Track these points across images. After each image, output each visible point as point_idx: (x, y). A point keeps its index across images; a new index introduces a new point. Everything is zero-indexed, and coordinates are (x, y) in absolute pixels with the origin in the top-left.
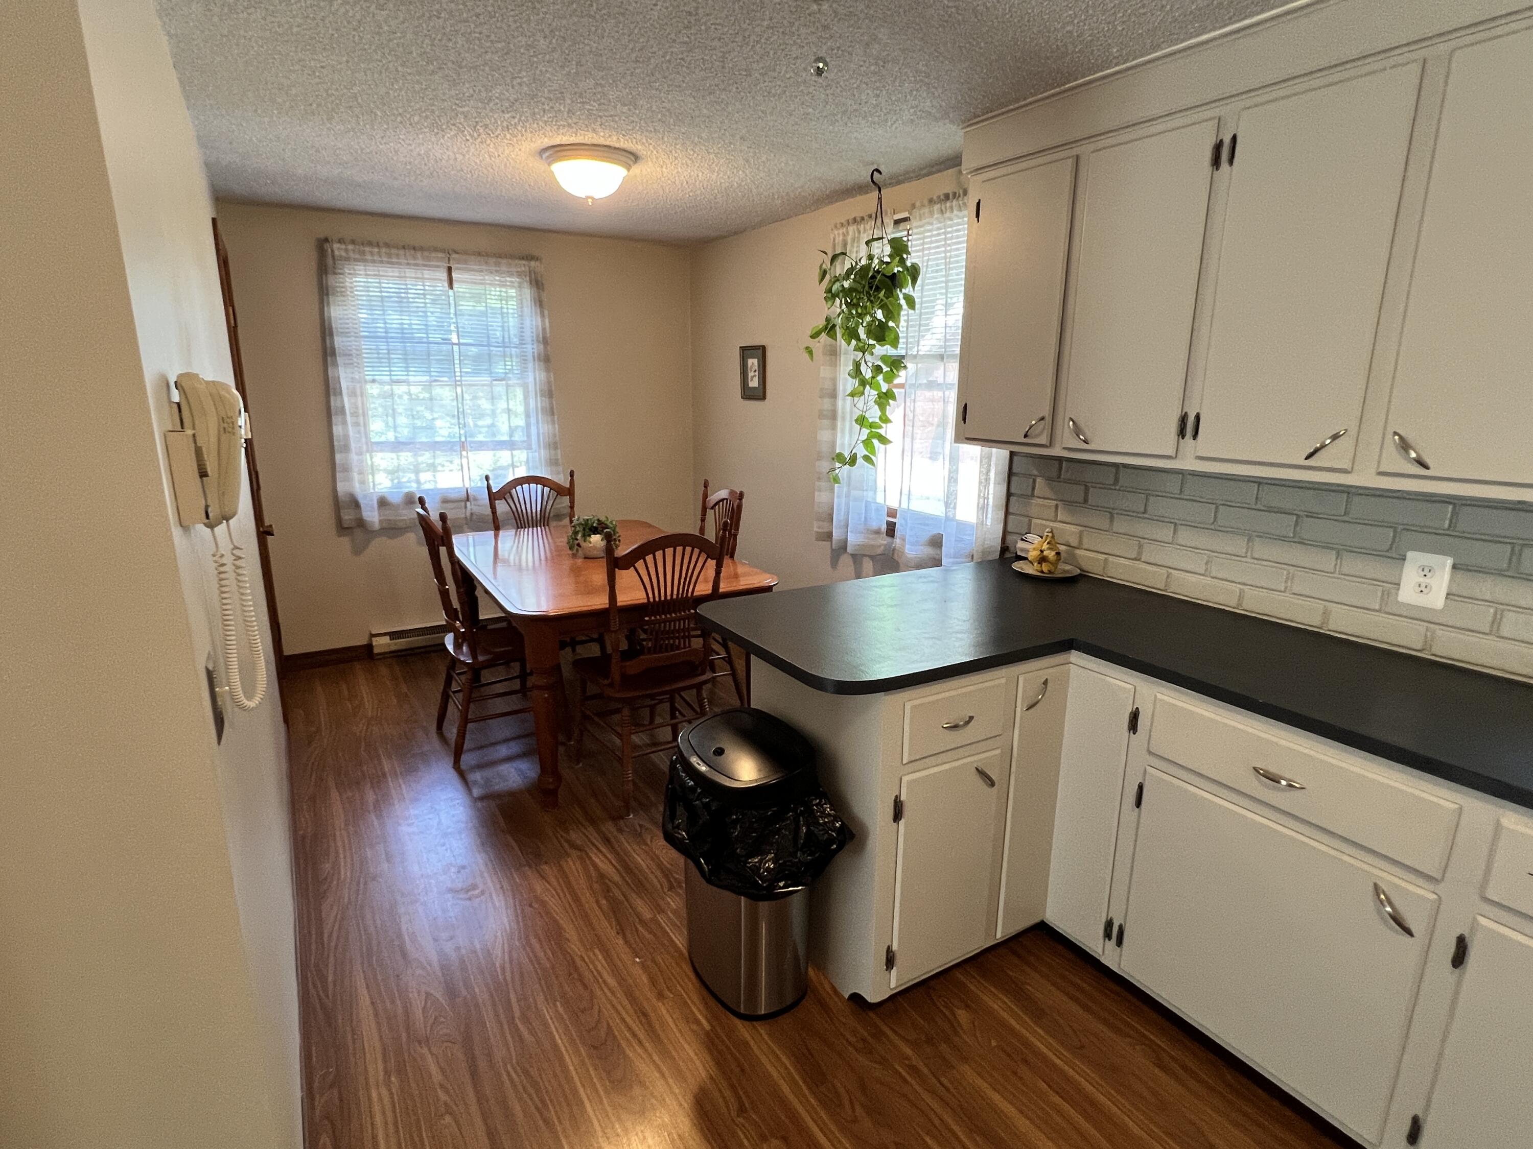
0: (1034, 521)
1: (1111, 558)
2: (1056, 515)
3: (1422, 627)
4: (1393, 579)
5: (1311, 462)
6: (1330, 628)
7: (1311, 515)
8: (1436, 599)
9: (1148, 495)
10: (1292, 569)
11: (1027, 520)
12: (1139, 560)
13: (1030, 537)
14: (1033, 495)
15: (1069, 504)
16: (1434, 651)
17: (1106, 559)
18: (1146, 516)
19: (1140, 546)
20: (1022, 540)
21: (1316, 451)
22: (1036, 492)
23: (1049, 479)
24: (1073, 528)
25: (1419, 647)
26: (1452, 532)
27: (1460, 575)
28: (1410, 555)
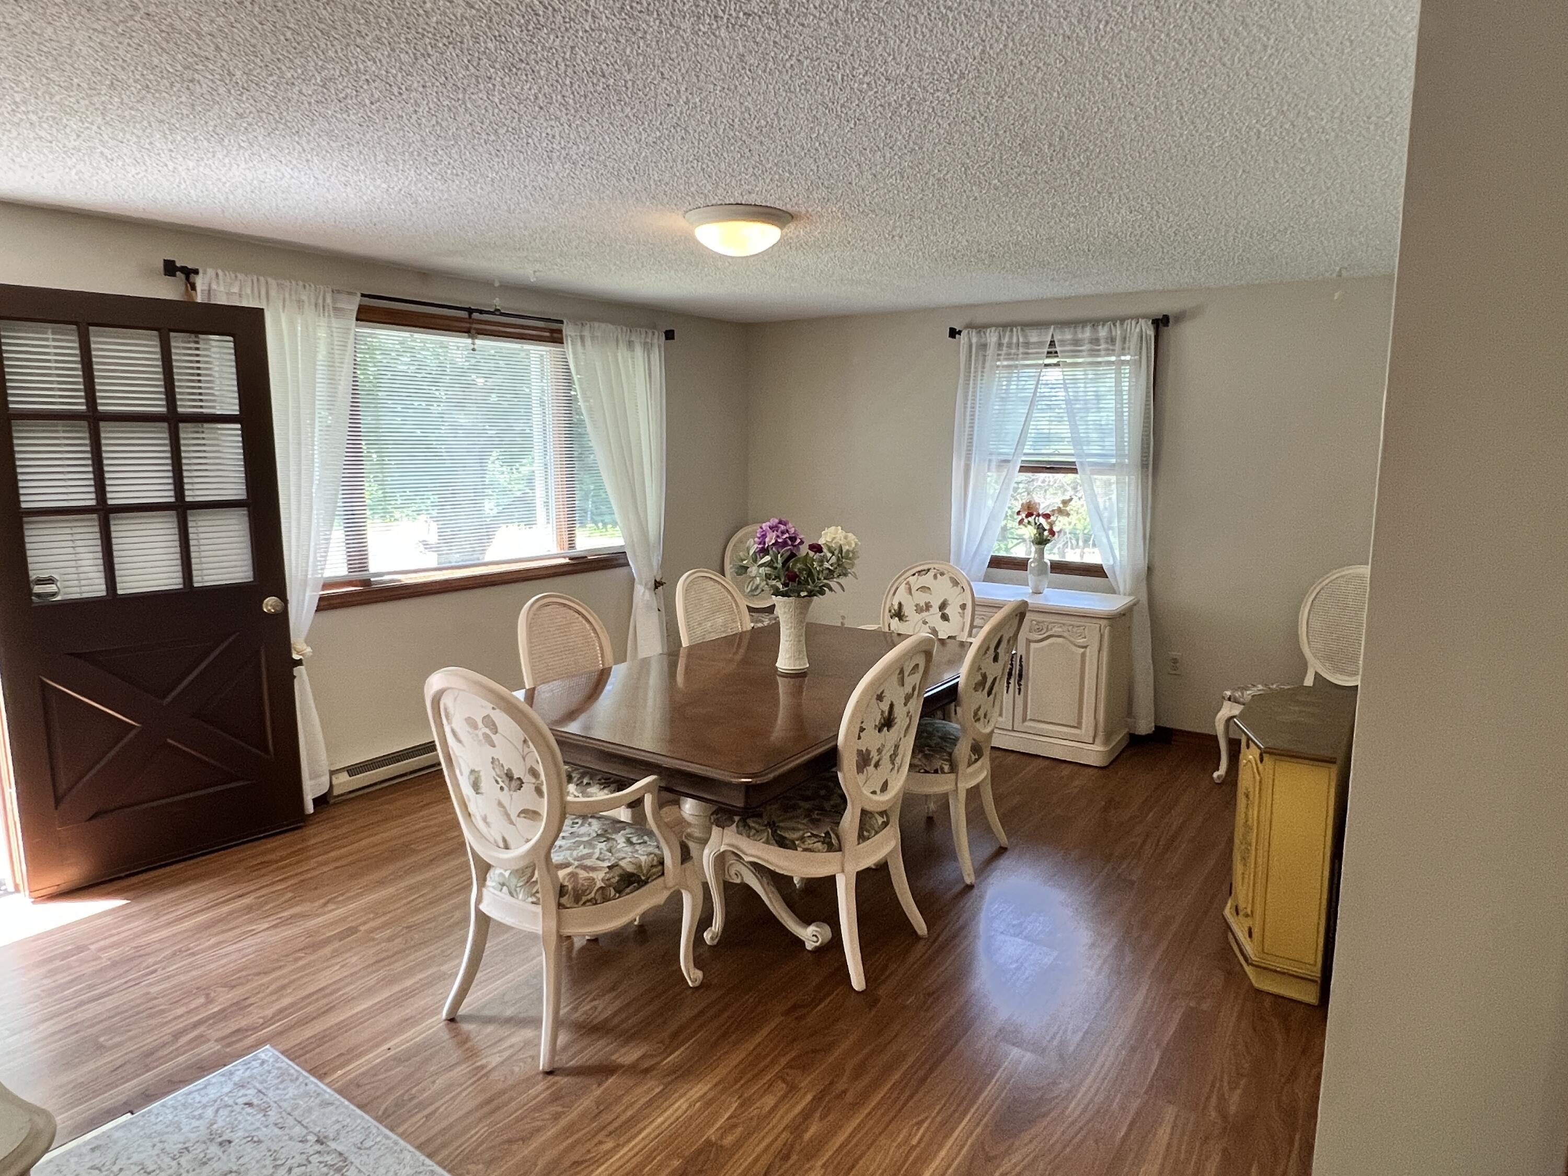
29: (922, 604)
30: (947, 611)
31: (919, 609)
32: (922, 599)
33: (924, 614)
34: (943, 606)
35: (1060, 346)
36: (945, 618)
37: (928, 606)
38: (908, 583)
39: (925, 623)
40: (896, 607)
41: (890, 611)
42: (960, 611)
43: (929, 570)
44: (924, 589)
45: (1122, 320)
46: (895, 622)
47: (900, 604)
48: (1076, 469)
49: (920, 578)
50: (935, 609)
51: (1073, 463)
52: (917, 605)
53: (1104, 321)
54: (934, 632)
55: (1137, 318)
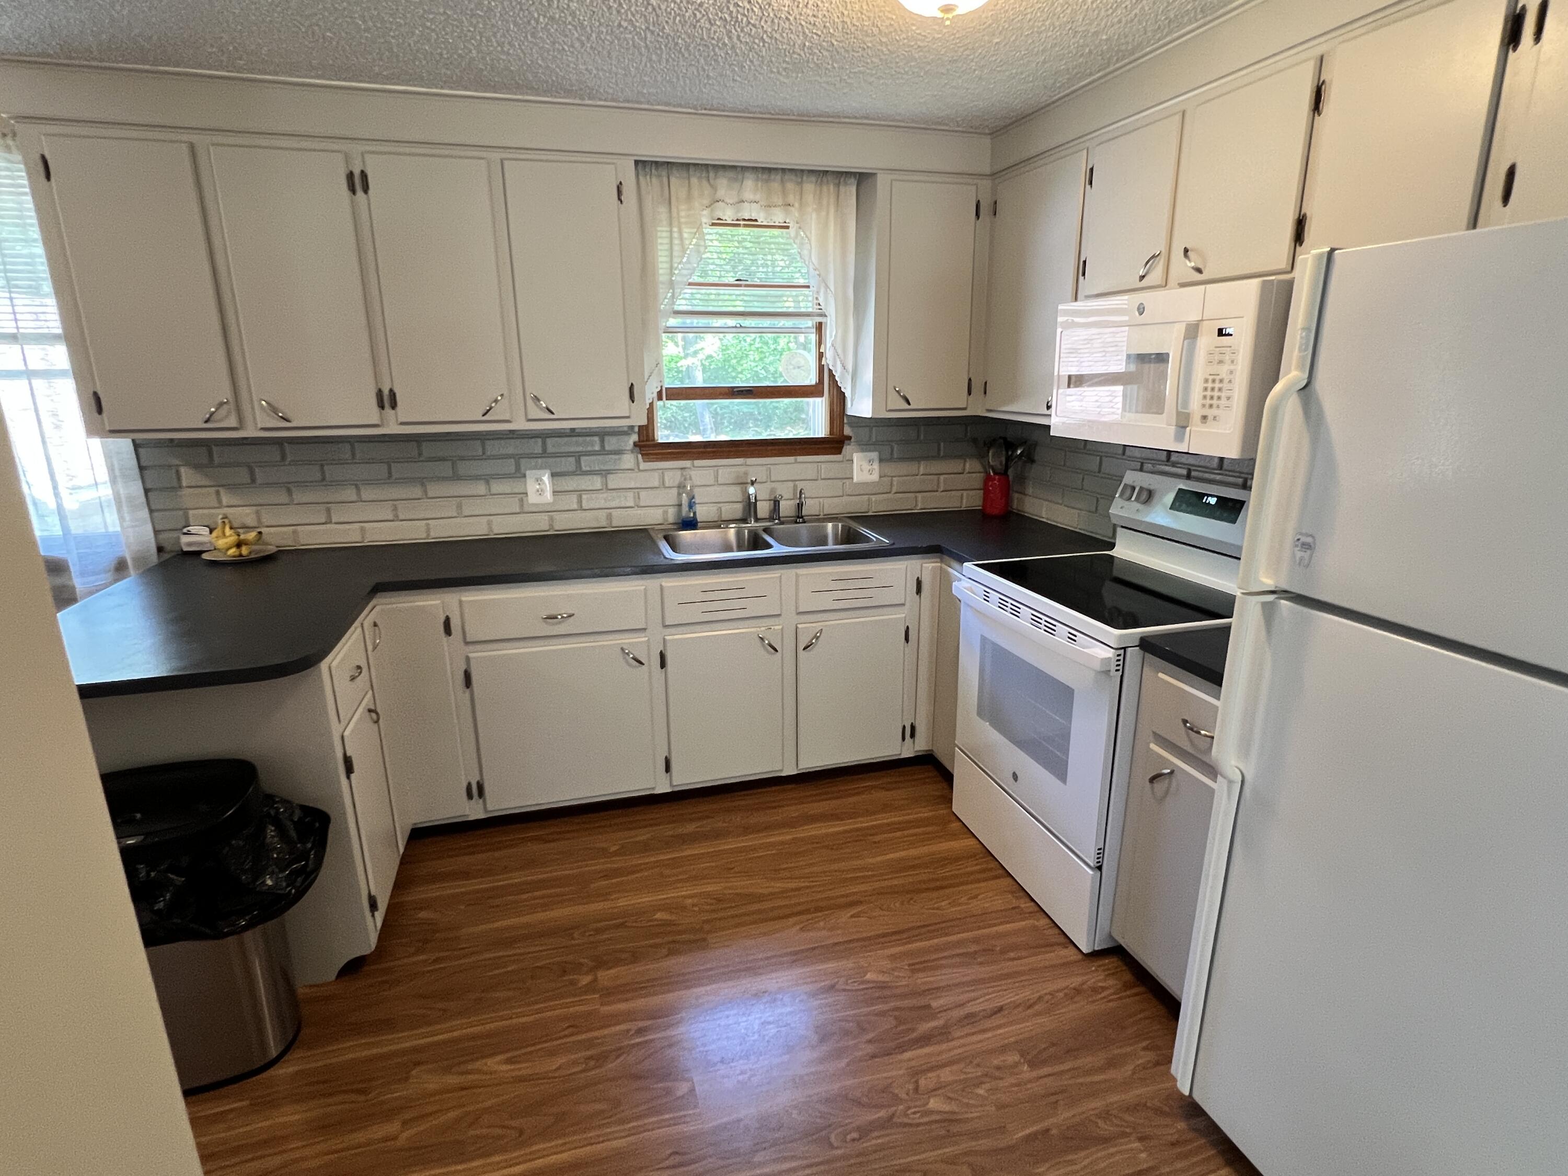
0: (191, 512)
1: (299, 528)
2: (220, 501)
3: (545, 517)
4: (521, 490)
5: (486, 418)
6: (496, 532)
7: (462, 459)
8: (548, 496)
9: (322, 466)
10: (458, 499)
11: (181, 513)
12: (330, 522)
13: (192, 529)
14: (181, 487)
15: (232, 487)
16: (557, 528)
17: (295, 532)
18: (324, 483)
19: (328, 511)
20: (185, 534)
21: (488, 411)
22: (184, 484)
23: (197, 467)
24: (247, 510)
25: (547, 528)
26: (544, 454)
27: (556, 478)
28: (528, 473)
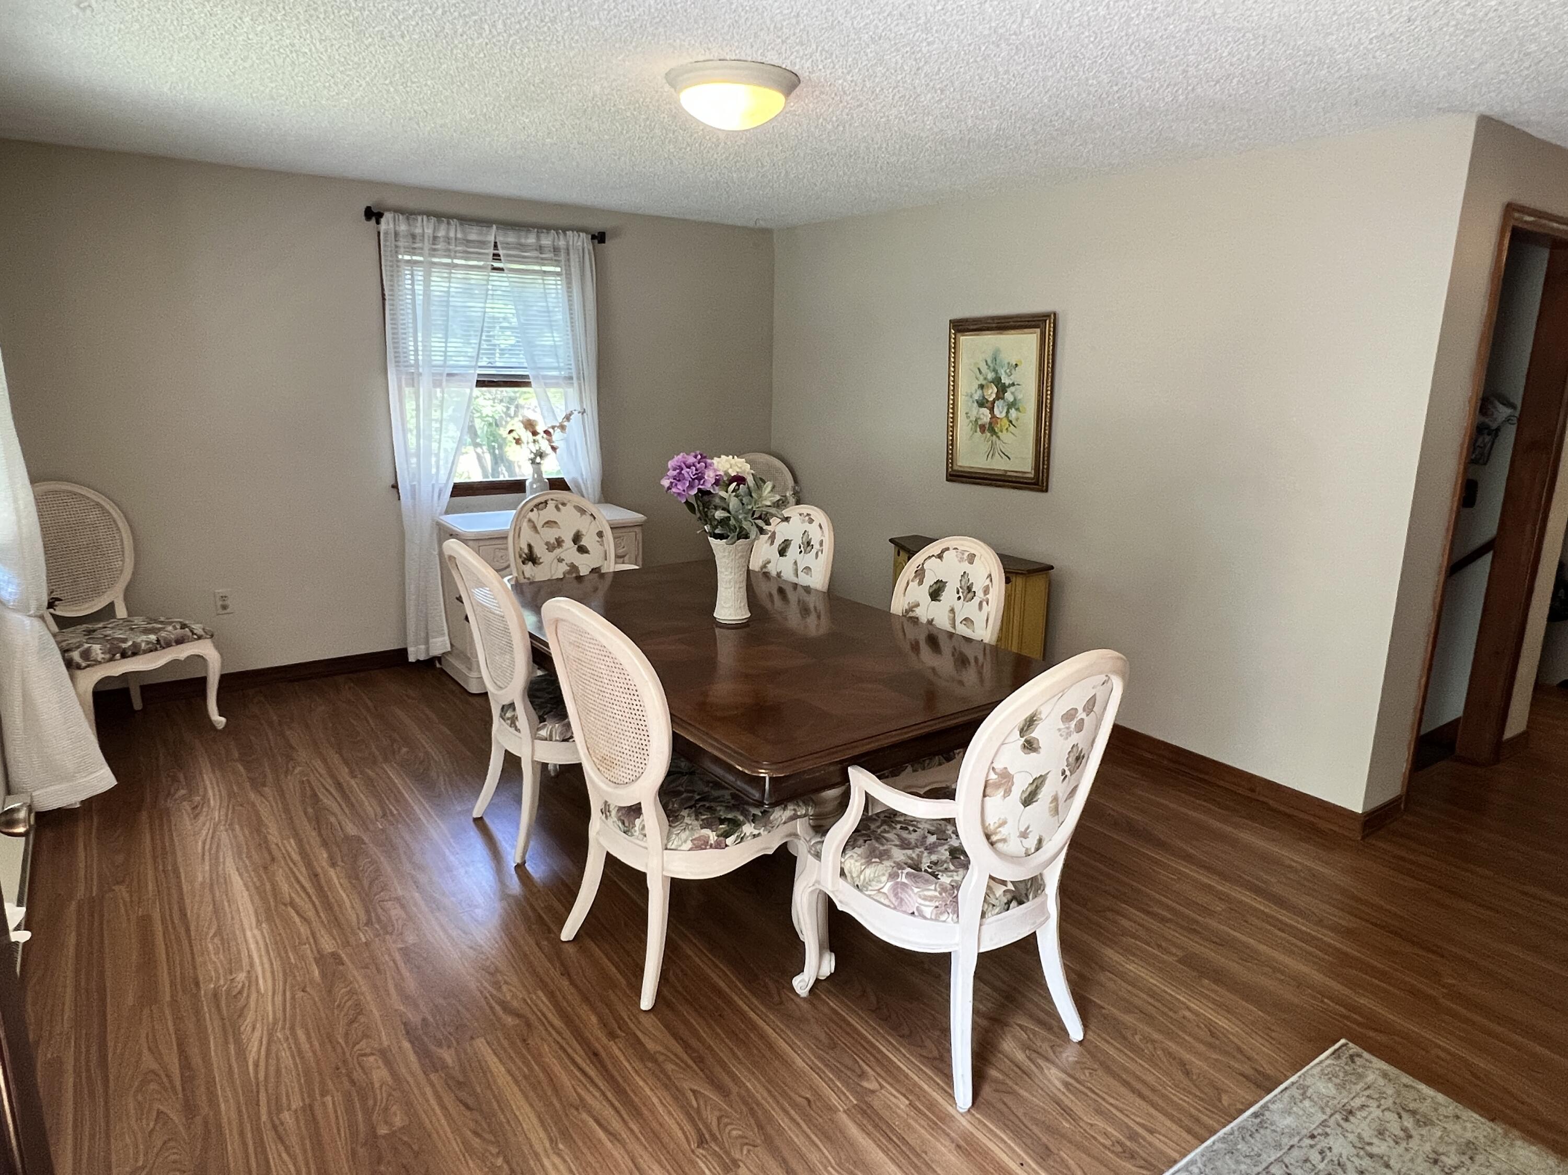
29: (552, 541)
30: (583, 542)
31: (551, 548)
32: (550, 535)
33: (558, 551)
34: (577, 538)
35: (503, 248)
36: (582, 550)
37: (559, 542)
38: (530, 520)
39: (560, 560)
40: (526, 551)
41: (520, 556)
42: (598, 539)
43: (546, 502)
44: (550, 523)
45: (565, 230)
46: (529, 568)
47: (530, 546)
48: (530, 383)
49: (541, 512)
50: (568, 543)
51: (527, 377)
52: (547, 544)
53: (548, 228)
54: (573, 568)
55: (579, 230)
